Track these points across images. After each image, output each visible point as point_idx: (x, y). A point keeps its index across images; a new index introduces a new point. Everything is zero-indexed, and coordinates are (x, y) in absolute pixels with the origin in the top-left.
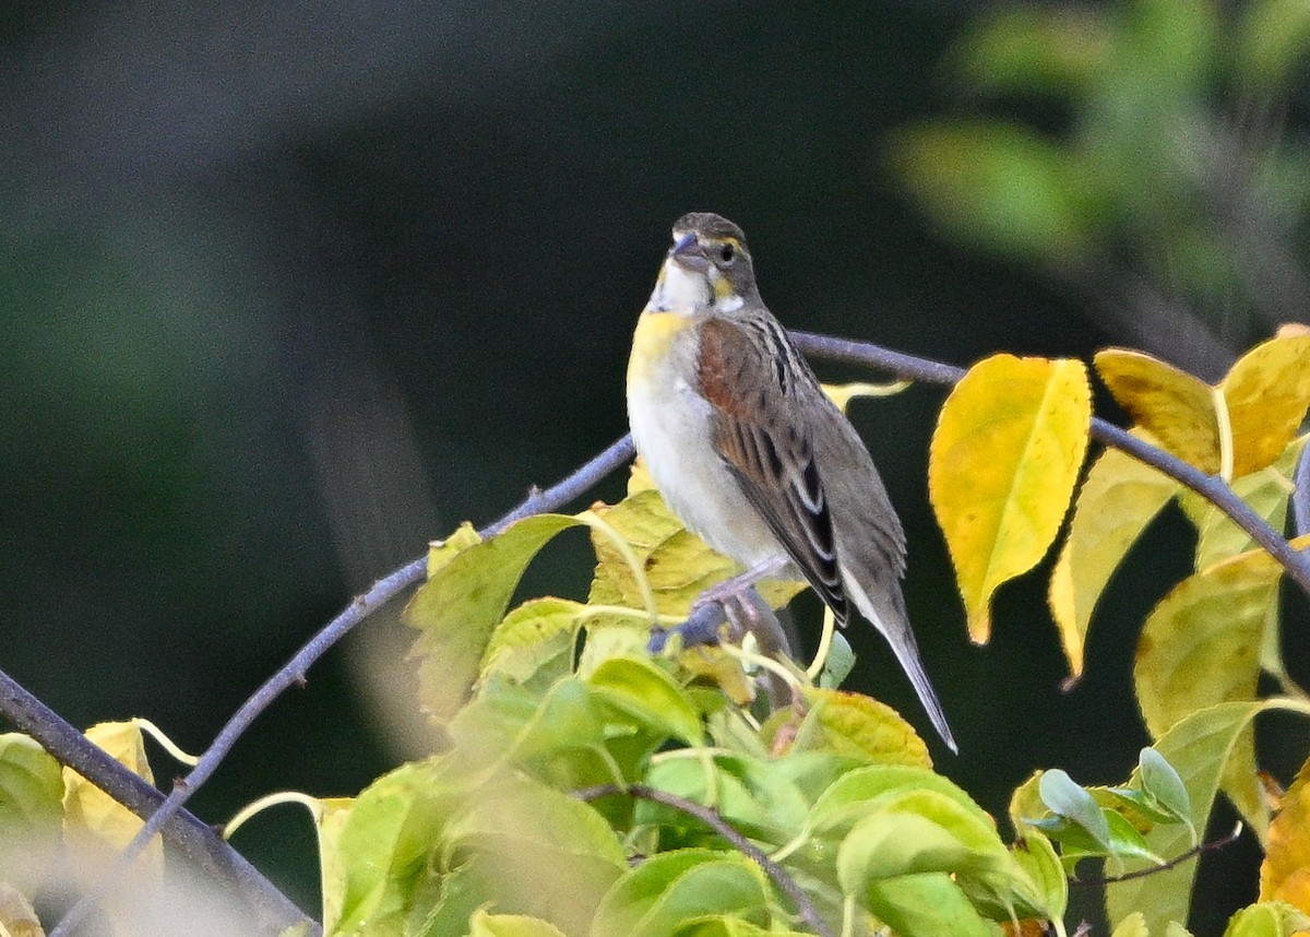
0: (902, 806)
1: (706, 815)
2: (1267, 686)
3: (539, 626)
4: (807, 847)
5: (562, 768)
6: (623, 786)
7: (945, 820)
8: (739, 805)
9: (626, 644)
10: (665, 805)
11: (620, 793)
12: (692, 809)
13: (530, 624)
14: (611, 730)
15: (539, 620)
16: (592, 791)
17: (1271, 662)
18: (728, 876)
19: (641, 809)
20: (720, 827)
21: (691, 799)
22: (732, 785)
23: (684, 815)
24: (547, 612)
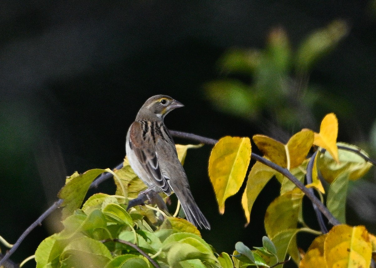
0: (185, 242)
1: (134, 246)
3: (97, 201)
4: (161, 254)
5: (96, 234)
6: (112, 239)
7: (196, 245)
8: (142, 243)
9: (113, 201)
10: (123, 244)
11: (111, 241)
12: (130, 244)
13: (95, 200)
14: (109, 224)
15: (97, 199)
16: (104, 241)
18: (138, 261)
19: (117, 245)
20: (138, 250)
21: (130, 242)
22: (141, 238)
23: (129, 247)
24: (99, 197)
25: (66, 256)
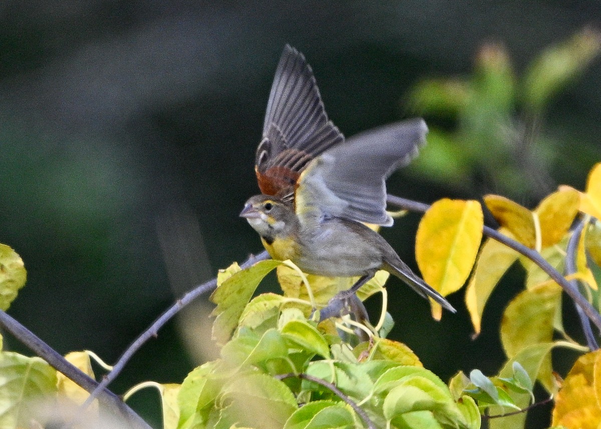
0: (409, 383)
1: (330, 386)
2: (556, 336)
3: (265, 305)
4: (371, 400)
5: (271, 366)
6: (296, 373)
7: (426, 389)
8: (344, 382)
10: (314, 382)
11: (295, 377)
12: (324, 383)
13: (262, 304)
14: (291, 351)
15: (266, 302)
16: (284, 376)
17: (558, 326)
18: (338, 412)
19: (304, 383)
20: (337, 392)
21: (324, 380)
22: (342, 374)
23: (322, 386)
24: (269, 299)
25: (227, 402)
